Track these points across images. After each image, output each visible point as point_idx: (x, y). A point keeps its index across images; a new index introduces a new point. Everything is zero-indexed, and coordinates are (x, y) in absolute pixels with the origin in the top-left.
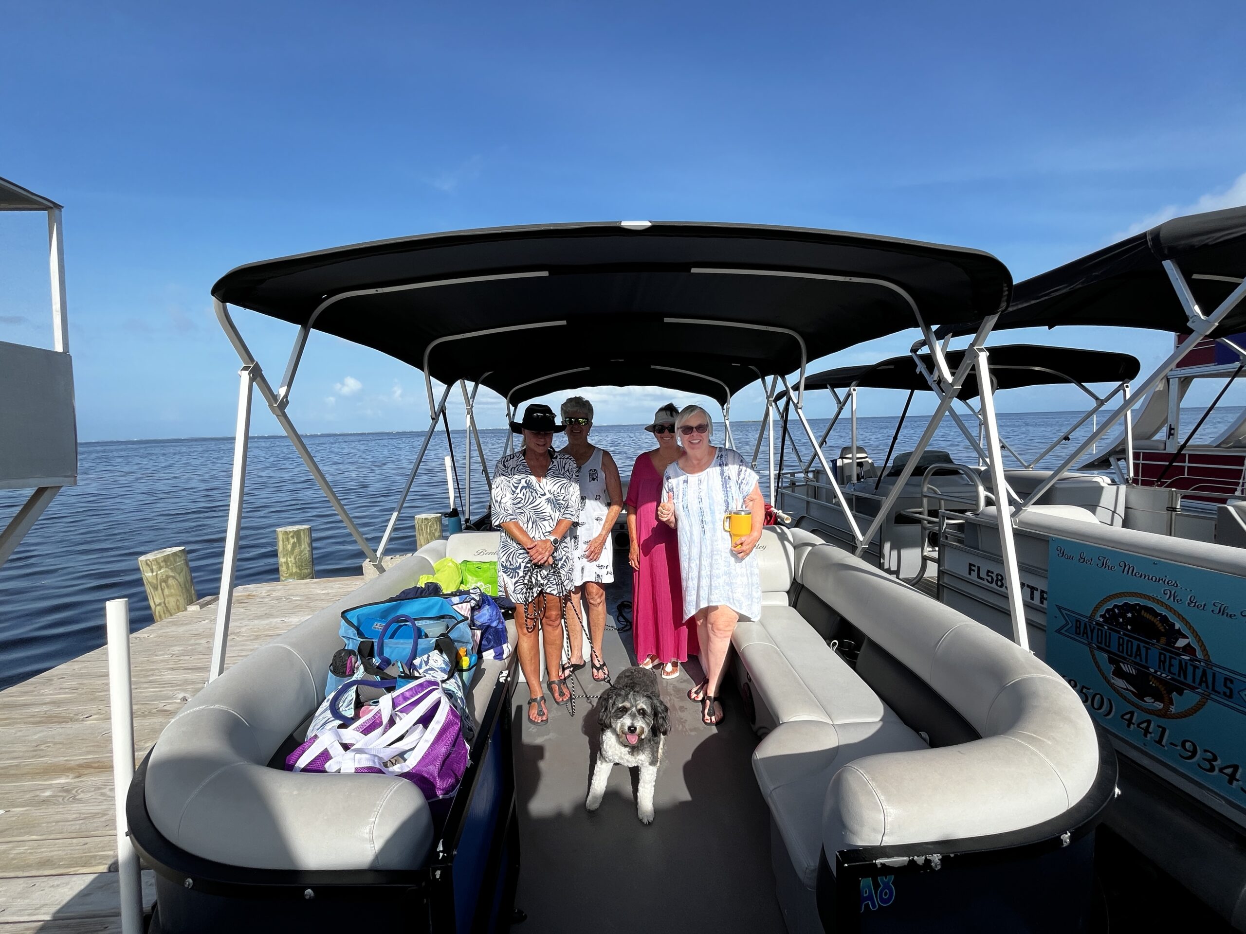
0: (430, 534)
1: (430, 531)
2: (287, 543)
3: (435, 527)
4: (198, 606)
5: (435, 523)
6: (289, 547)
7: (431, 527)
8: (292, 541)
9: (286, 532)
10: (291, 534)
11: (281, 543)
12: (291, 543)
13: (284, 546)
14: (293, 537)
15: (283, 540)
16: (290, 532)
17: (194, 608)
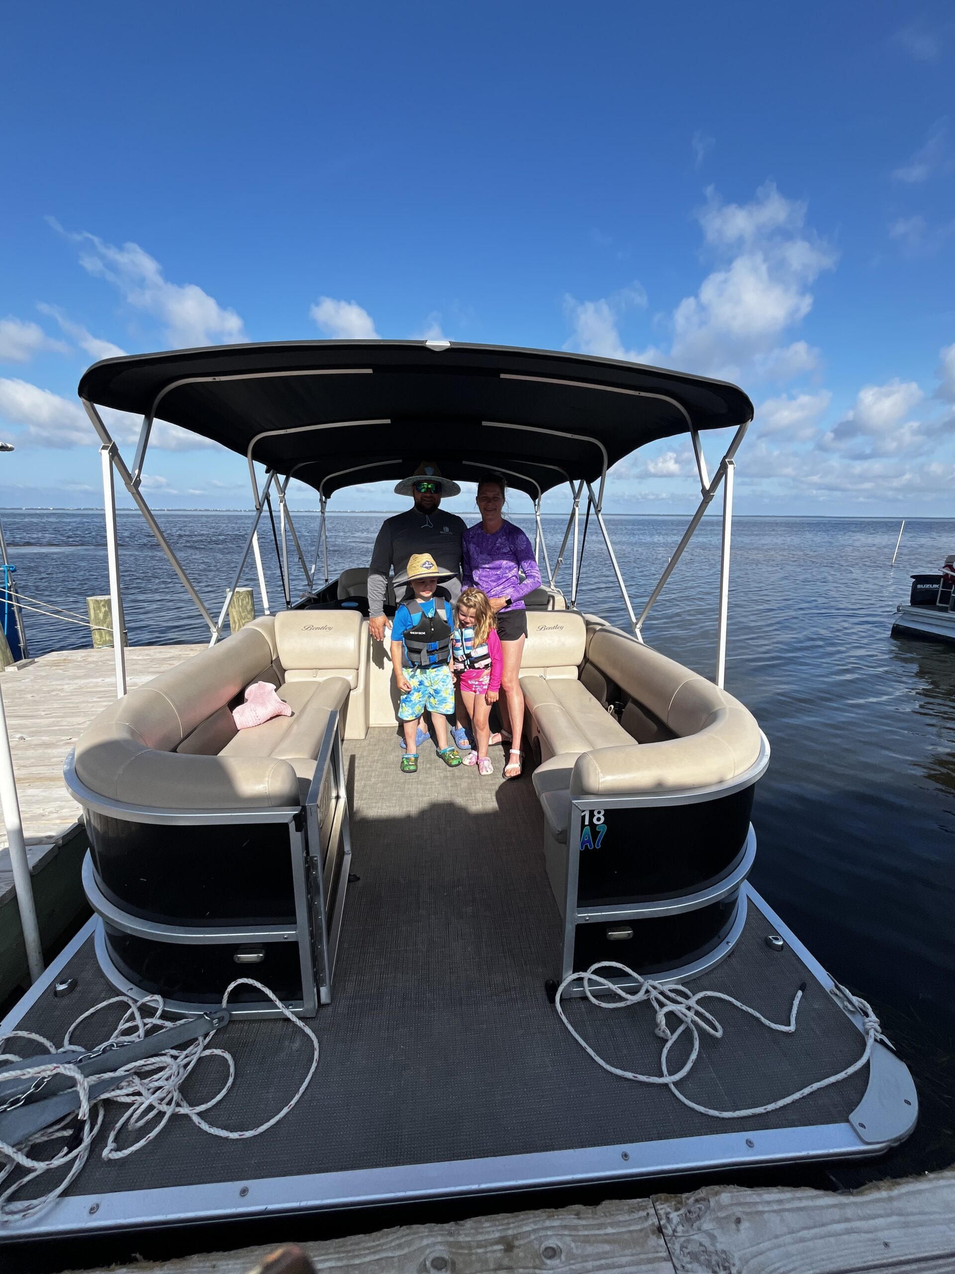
0: (241, 606)
1: (242, 604)
2: (98, 611)
3: (247, 600)
4: (16, 667)
5: (247, 596)
6: (101, 615)
7: (242, 600)
8: (103, 609)
9: (97, 600)
10: (102, 603)
11: (92, 612)
12: (103, 611)
13: (96, 615)
14: (104, 606)
15: (94, 609)
16: (101, 601)
17: (11, 669)
